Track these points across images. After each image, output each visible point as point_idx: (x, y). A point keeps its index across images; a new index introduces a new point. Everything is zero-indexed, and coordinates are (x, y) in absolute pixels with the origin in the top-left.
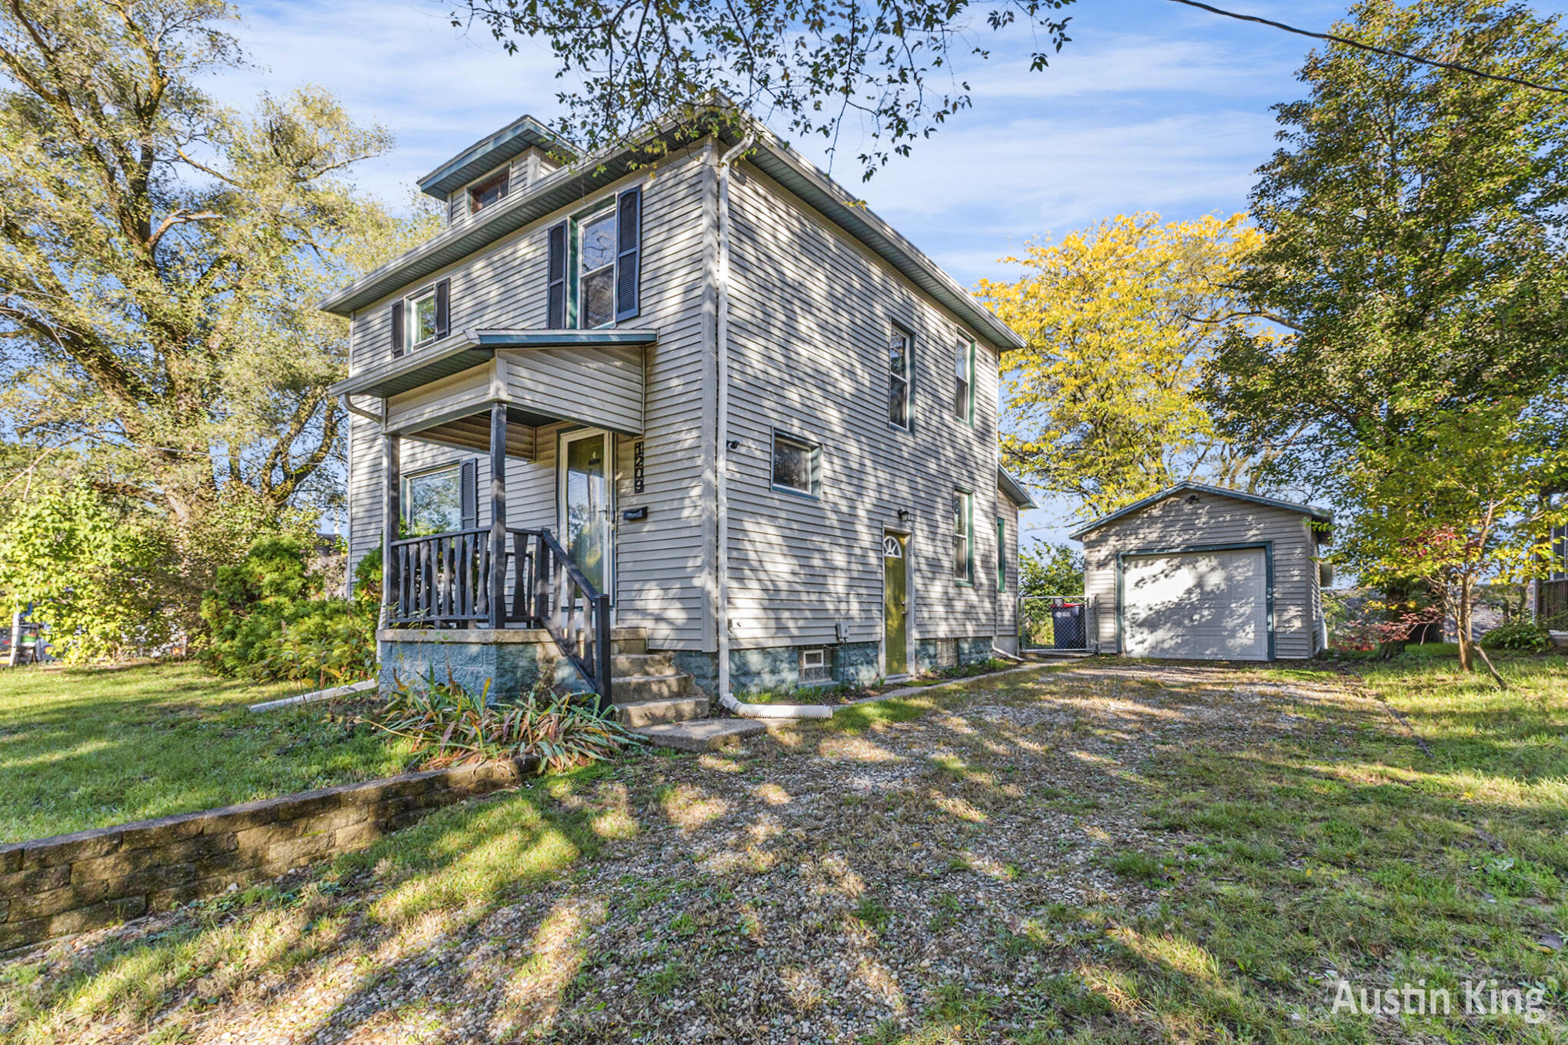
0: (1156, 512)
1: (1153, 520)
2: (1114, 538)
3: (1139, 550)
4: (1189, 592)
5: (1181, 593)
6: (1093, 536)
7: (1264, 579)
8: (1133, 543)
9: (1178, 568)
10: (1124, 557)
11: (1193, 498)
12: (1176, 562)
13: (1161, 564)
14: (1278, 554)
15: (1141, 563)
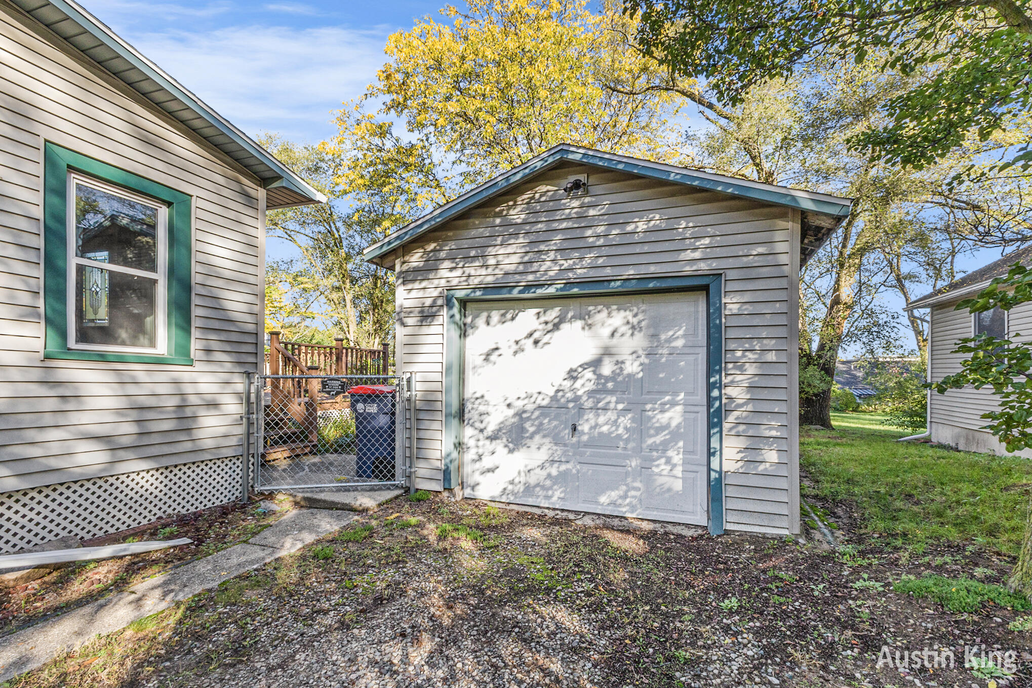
0: (517, 214)
1: (511, 230)
2: (447, 264)
3: (486, 289)
4: (572, 375)
5: (558, 378)
6: (416, 259)
7: (702, 355)
8: (480, 275)
9: (556, 327)
10: (464, 303)
11: (577, 185)
12: (553, 314)
13: (528, 319)
14: (732, 304)
15: (495, 316)
